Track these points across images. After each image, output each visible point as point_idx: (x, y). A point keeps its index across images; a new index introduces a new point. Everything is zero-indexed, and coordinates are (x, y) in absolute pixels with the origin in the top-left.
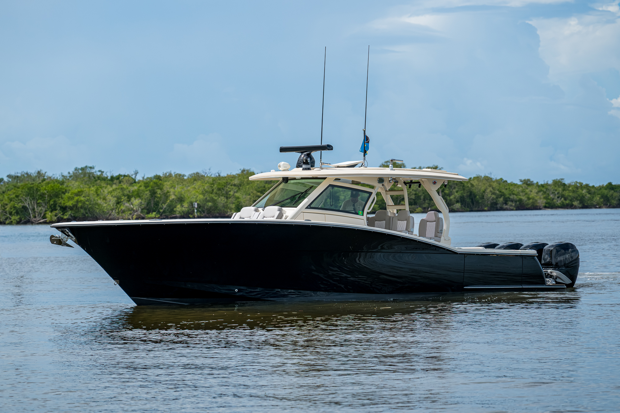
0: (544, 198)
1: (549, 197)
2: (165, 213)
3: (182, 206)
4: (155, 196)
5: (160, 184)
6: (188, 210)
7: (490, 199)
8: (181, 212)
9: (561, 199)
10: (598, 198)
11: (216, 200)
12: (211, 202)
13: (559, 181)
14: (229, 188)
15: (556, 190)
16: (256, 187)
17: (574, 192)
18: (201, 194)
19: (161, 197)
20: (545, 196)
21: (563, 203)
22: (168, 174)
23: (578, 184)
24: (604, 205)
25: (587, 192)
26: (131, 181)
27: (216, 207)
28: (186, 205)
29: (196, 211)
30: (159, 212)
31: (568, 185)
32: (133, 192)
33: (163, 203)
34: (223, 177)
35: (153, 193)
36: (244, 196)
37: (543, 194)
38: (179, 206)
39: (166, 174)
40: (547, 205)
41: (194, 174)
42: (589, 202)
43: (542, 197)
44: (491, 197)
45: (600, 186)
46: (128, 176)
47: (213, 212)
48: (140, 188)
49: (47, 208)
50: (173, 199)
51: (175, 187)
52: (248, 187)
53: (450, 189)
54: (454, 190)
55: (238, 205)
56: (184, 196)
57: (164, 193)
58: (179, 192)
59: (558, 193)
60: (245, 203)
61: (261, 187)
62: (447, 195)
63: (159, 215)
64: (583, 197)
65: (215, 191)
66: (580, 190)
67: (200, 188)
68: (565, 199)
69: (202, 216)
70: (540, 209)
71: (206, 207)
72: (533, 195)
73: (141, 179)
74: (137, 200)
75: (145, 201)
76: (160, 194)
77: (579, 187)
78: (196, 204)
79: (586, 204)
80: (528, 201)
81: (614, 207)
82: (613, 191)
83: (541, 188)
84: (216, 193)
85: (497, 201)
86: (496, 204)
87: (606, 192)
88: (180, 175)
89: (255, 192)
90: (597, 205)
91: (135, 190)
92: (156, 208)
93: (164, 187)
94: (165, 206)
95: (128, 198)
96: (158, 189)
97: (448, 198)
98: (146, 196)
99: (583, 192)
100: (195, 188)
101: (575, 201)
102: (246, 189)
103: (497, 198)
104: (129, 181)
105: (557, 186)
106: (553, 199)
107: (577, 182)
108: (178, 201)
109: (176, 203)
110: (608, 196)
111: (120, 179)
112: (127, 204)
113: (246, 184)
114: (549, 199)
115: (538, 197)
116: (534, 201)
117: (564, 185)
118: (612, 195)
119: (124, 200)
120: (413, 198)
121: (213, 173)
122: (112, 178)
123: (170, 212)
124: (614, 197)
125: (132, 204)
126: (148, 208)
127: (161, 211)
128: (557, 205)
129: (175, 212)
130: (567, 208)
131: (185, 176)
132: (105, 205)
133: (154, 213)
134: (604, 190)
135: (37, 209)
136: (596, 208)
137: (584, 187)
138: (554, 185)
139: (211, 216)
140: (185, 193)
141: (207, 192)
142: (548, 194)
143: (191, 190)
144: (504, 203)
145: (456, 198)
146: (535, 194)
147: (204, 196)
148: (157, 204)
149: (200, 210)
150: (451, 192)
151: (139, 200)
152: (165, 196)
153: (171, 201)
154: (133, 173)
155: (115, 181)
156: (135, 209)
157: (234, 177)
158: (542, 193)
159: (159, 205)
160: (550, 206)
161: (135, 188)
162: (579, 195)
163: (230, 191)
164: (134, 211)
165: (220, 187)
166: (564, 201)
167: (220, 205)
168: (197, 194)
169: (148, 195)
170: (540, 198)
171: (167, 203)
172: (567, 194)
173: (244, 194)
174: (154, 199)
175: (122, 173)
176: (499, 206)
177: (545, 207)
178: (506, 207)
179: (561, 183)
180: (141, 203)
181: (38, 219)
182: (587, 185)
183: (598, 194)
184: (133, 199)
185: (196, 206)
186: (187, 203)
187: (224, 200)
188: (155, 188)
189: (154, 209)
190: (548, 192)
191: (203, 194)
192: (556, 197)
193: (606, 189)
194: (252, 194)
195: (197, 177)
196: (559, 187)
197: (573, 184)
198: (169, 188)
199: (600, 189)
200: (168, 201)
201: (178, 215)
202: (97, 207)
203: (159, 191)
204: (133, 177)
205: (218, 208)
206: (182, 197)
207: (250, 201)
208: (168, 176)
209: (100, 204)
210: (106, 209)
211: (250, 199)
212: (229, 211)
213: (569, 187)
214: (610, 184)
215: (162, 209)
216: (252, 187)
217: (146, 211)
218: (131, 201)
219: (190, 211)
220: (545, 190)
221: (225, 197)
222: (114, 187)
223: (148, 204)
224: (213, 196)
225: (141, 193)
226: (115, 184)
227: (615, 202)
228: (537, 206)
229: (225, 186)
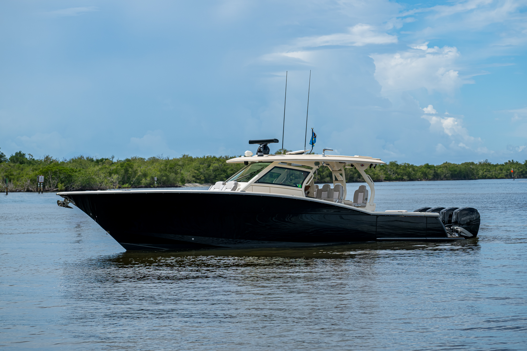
0: (385, 174)
1: (388, 174)
2: (135, 184)
3: (146, 179)
4: (128, 173)
5: (131, 165)
6: (150, 182)
7: (349, 175)
8: (145, 183)
9: (395, 174)
10: (420, 174)
11: (169, 175)
12: (165, 177)
13: (394, 163)
14: (177, 167)
15: (392, 169)
16: (194, 167)
17: (404, 170)
18: (158, 171)
19: (132, 173)
20: (385, 172)
21: (397, 177)
22: (134, 158)
23: (406, 165)
24: (423, 179)
25: (412, 170)
26: (111, 163)
27: (168, 180)
28: (148, 179)
29: (156, 183)
30: (130, 183)
31: (399, 166)
32: (113, 170)
33: (133, 177)
34: (171, 160)
35: (126, 171)
36: (186, 173)
37: (383, 172)
38: (144, 179)
39: (133, 158)
40: (386, 179)
41: (151, 158)
42: (414, 177)
43: (383, 173)
44: (349, 173)
45: (420, 166)
46: (107, 159)
47: (166, 183)
48: (118, 168)
49: (59, 181)
50: (140, 175)
51: (141, 167)
52: (188, 166)
53: (322, 168)
54: (325, 169)
55: (182, 179)
56: (147, 173)
57: (134, 171)
58: (144, 170)
59: (393, 171)
60: (186, 177)
61: (197, 167)
62: (321, 172)
63: (130, 186)
64: (410, 173)
65: (168, 169)
66: (408, 169)
67: (158, 168)
68: (398, 175)
69: (159, 186)
70: (382, 181)
71: (162, 180)
72: (377, 172)
73: (116, 161)
74: (115, 176)
75: (121, 176)
76: (131, 171)
77: (407, 166)
78: (156, 178)
79: (411, 178)
80: (374, 176)
81: (430, 180)
82: (429, 169)
83: (382, 167)
84: (169, 171)
85: (353, 176)
86: (353, 178)
87: (425, 170)
88: (142, 159)
89: (193, 170)
90: (419, 179)
91: (115, 169)
92: (128, 181)
93: (134, 167)
94: (134, 179)
95: (110, 174)
96: (130, 168)
97: (322, 174)
98: (122, 173)
99: (410, 170)
100: (155, 168)
101: (404, 176)
102: (187, 168)
103: (353, 174)
104: (109, 163)
105: (393, 166)
106: (390, 175)
107: (406, 163)
108: (143, 176)
109: (142, 177)
110: (426, 172)
111: (103, 161)
112: (109, 178)
113: (187, 165)
114: (387, 175)
115: (380, 173)
116: (378, 176)
117: (397, 165)
118: (429, 172)
119: (107, 176)
120: (299, 174)
121: (164, 157)
122: (98, 161)
123: (137, 184)
124: (430, 173)
125: (113, 178)
126: (123, 181)
127: (132, 183)
128: (392, 179)
129: (141, 183)
130: (400, 181)
131: (145, 159)
132: (97, 179)
133: (127, 184)
134: (424, 169)
135: (52, 182)
136: (418, 180)
137: (411, 167)
138: (390, 165)
139: (165, 186)
140: (148, 171)
141: (162, 170)
142: (387, 171)
143: (152, 168)
144: (358, 177)
145: (327, 174)
146: (379, 171)
147: (161, 173)
148: (129, 178)
149: (158, 182)
150: (323, 170)
151: (117, 175)
152: (134, 173)
153: (138, 176)
154: (111, 157)
155: (100, 163)
156: (114, 181)
157: (178, 160)
158: (383, 170)
159: (130, 179)
160: (388, 179)
161: (114, 167)
162: (407, 172)
163: (178, 170)
164: (114, 183)
165: (171, 167)
166: (397, 176)
167: (171, 179)
168: (156, 171)
169: (123, 172)
170: (382, 174)
171: (136, 178)
172: (399, 171)
173: (186, 171)
174: (127, 175)
175: (104, 158)
176: (355, 179)
177: (385, 180)
178: (359, 180)
179: (395, 164)
180: (118, 177)
181: (52, 188)
182: (412, 165)
183: (419, 172)
184: (113, 175)
185: (156, 180)
186: (150, 177)
187: (173, 175)
188: (128, 167)
189: (127, 181)
190: (386, 170)
191: (160, 171)
192: (392, 173)
193: (425, 168)
194: (191, 171)
195: (154, 161)
196: (394, 166)
197: (403, 164)
198: (137, 168)
199: (421, 168)
200: (137, 176)
201: (143, 186)
202: (92, 180)
203: (130, 170)
204: (111, 159)
205: (170, 181)
206: (146, 174)
207: (190, 176)
208: (134, 160)
209: (94, 178)
210: (98, 181)
211: (190, 174)
212: (177, 183)
213: (400, 167)
214: (427, 164)
215: (132, 181)
216: (191, 167)
217: (121, 183)
218: (112, 176)
219: (151, 183)
220: (385, 169)
221: (174, 173)
222: (100, 166)
223: (123, 178)
224: (167, 173)
225: (118, 171)
226: (100, 164)
227: (431, 177)
228: (380, 179)
229: (174, 166)
